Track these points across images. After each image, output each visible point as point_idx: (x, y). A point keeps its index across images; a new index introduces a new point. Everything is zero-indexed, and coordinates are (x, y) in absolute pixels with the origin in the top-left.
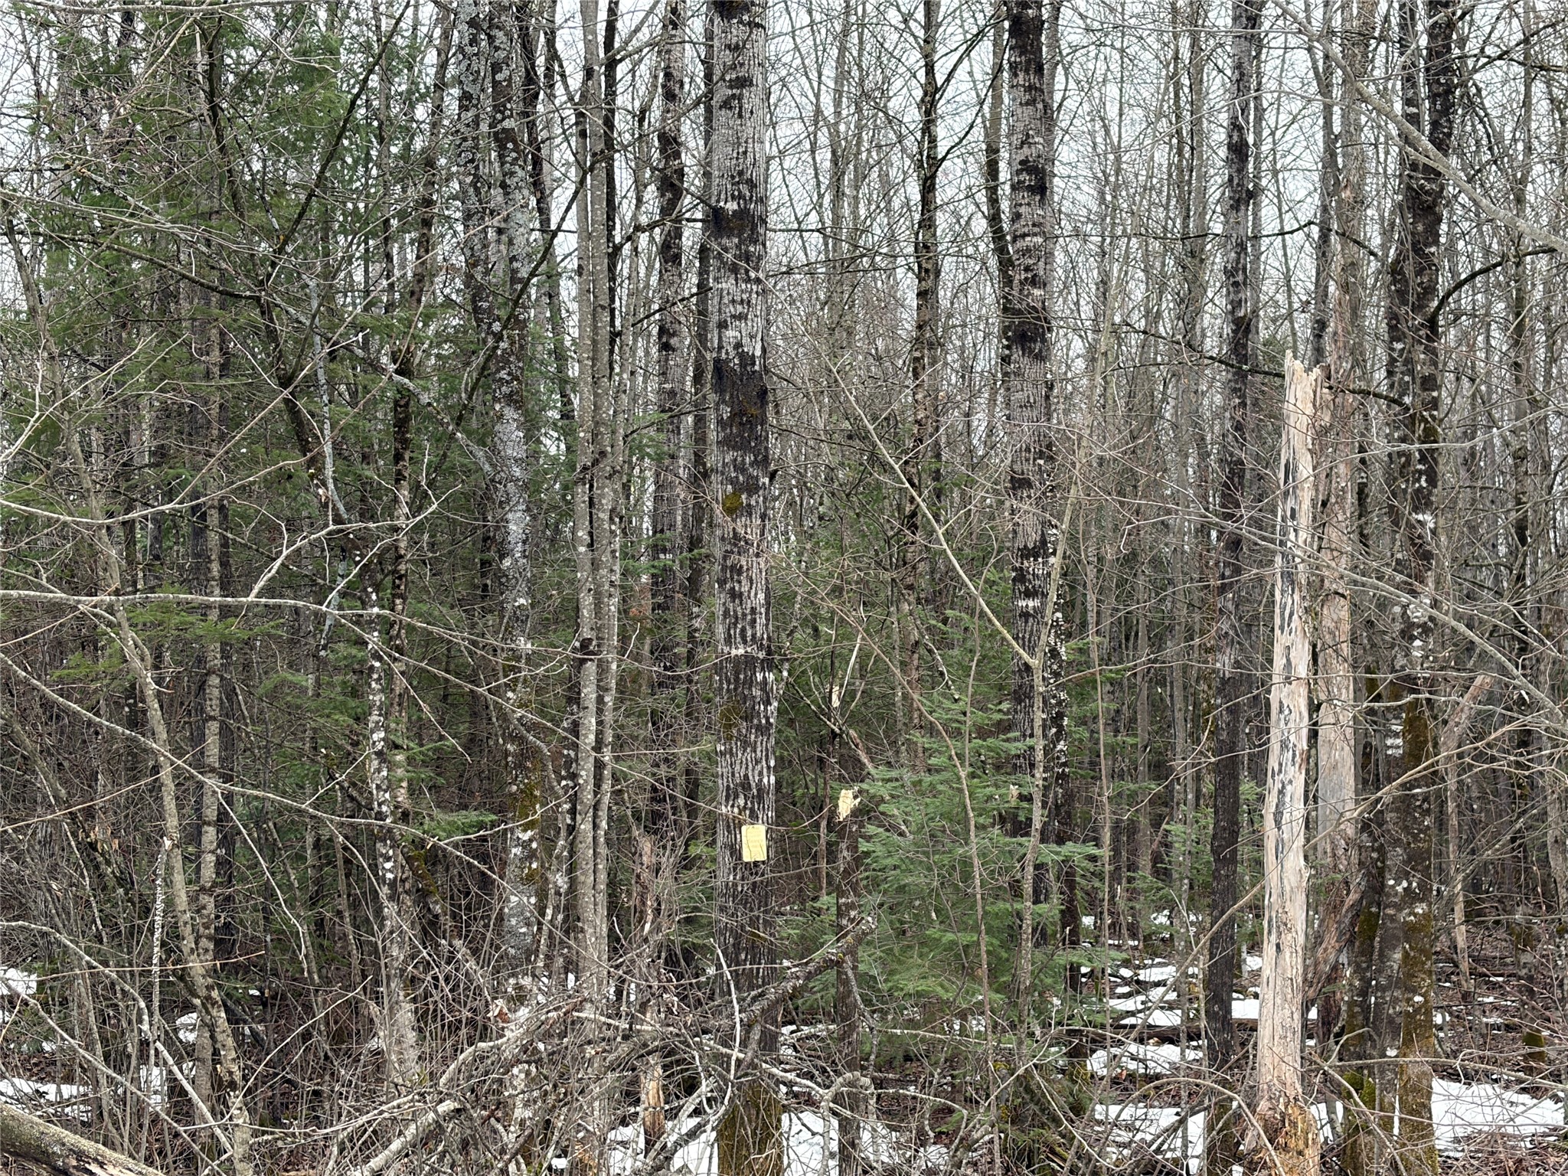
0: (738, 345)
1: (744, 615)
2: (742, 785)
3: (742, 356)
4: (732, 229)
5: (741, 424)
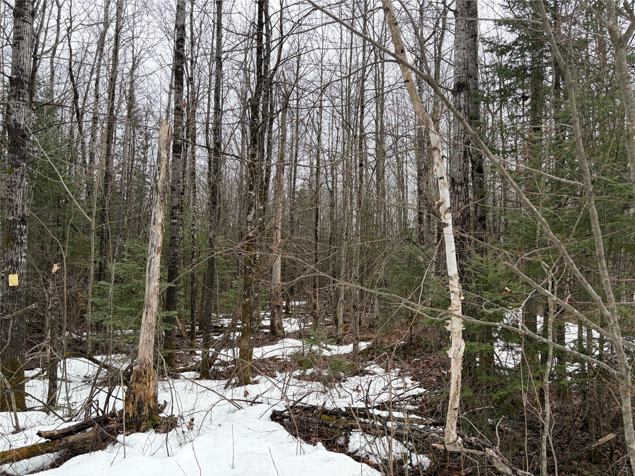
0: (15, 120)
1: (13, 207)
2: (11, 261)
3: (16, 124)
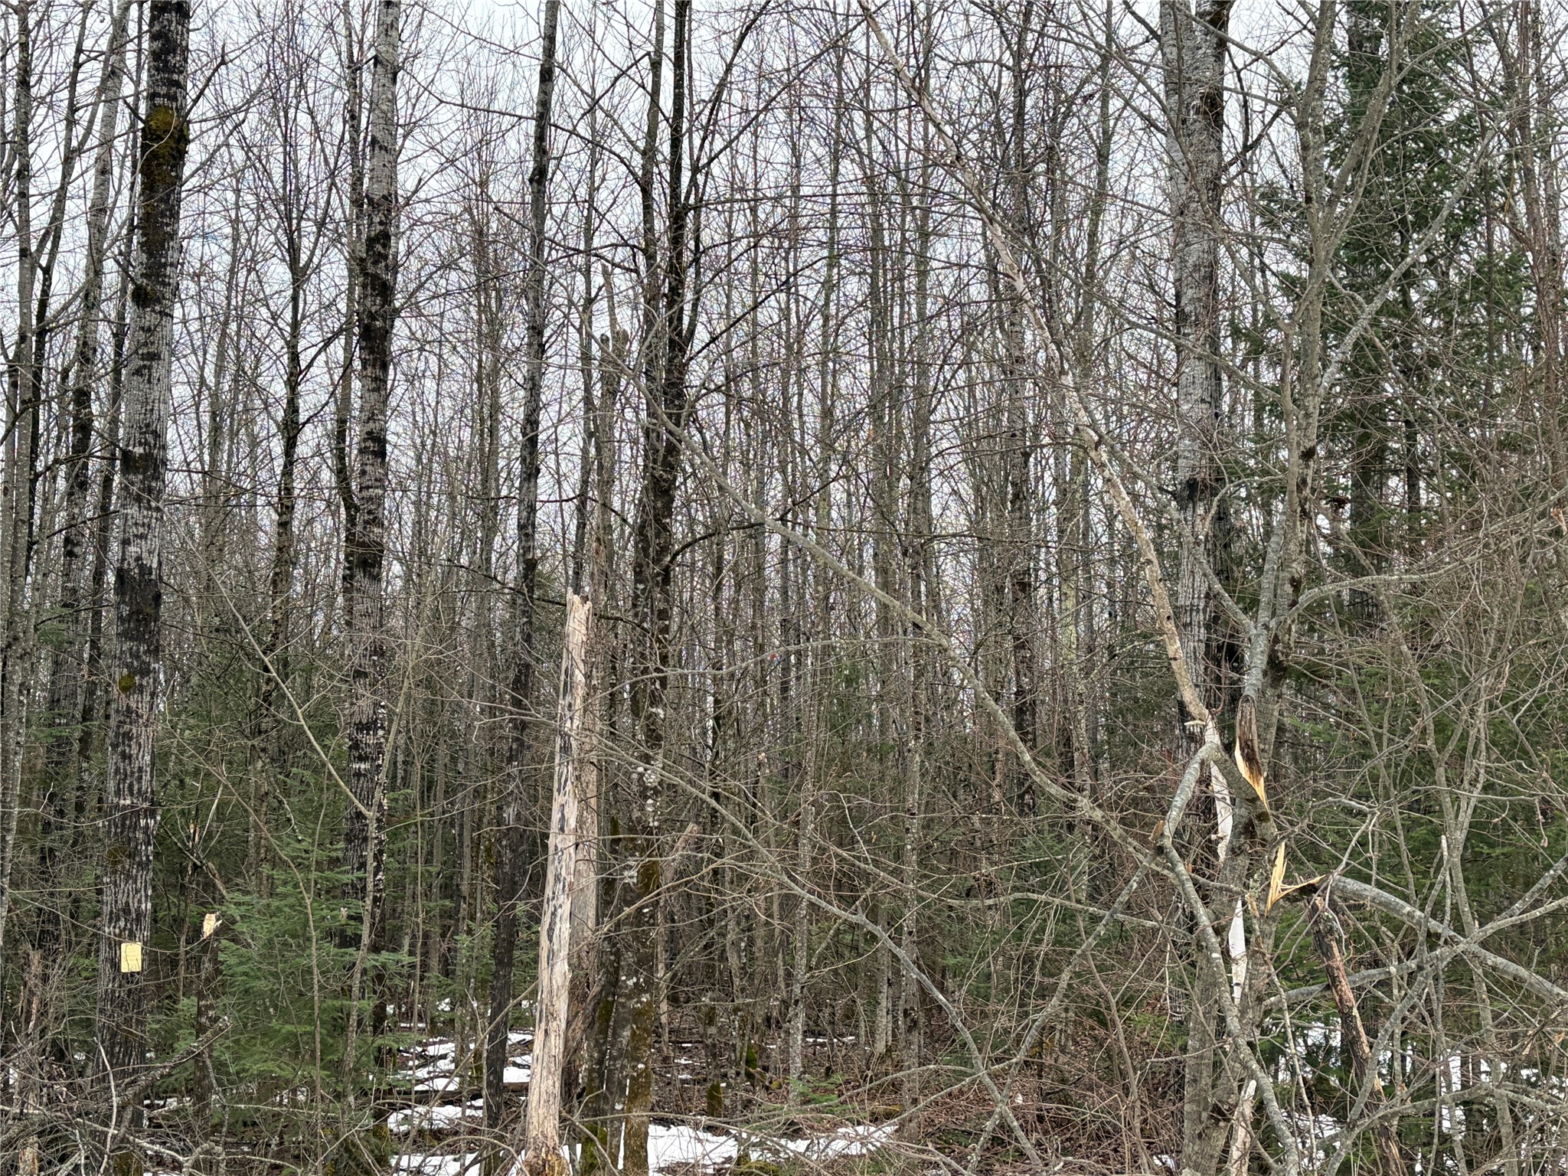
0: (139, 558)
1: (132, 773)
2: (124, 911)
3: (142, 567)
4: (137, 468)
5: (138, 620)
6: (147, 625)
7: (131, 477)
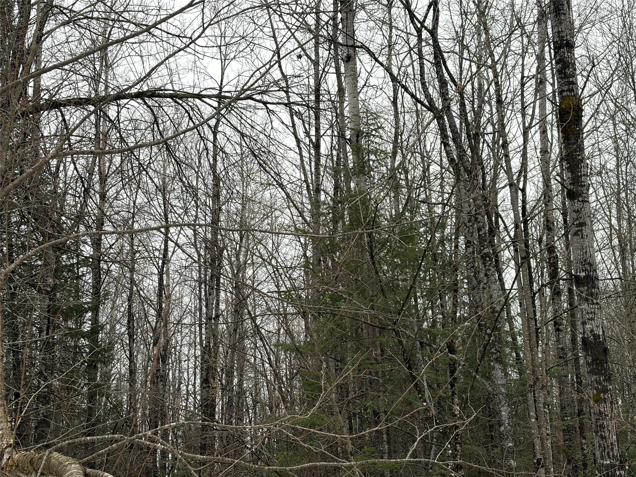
4: (584, 284)
5: (597, 364)
6: (602, 366)
7: (581, 289)
